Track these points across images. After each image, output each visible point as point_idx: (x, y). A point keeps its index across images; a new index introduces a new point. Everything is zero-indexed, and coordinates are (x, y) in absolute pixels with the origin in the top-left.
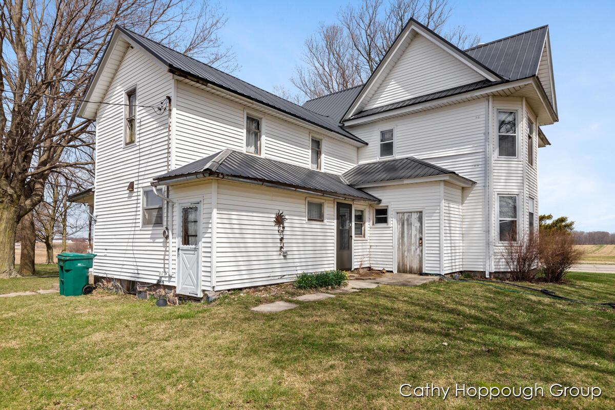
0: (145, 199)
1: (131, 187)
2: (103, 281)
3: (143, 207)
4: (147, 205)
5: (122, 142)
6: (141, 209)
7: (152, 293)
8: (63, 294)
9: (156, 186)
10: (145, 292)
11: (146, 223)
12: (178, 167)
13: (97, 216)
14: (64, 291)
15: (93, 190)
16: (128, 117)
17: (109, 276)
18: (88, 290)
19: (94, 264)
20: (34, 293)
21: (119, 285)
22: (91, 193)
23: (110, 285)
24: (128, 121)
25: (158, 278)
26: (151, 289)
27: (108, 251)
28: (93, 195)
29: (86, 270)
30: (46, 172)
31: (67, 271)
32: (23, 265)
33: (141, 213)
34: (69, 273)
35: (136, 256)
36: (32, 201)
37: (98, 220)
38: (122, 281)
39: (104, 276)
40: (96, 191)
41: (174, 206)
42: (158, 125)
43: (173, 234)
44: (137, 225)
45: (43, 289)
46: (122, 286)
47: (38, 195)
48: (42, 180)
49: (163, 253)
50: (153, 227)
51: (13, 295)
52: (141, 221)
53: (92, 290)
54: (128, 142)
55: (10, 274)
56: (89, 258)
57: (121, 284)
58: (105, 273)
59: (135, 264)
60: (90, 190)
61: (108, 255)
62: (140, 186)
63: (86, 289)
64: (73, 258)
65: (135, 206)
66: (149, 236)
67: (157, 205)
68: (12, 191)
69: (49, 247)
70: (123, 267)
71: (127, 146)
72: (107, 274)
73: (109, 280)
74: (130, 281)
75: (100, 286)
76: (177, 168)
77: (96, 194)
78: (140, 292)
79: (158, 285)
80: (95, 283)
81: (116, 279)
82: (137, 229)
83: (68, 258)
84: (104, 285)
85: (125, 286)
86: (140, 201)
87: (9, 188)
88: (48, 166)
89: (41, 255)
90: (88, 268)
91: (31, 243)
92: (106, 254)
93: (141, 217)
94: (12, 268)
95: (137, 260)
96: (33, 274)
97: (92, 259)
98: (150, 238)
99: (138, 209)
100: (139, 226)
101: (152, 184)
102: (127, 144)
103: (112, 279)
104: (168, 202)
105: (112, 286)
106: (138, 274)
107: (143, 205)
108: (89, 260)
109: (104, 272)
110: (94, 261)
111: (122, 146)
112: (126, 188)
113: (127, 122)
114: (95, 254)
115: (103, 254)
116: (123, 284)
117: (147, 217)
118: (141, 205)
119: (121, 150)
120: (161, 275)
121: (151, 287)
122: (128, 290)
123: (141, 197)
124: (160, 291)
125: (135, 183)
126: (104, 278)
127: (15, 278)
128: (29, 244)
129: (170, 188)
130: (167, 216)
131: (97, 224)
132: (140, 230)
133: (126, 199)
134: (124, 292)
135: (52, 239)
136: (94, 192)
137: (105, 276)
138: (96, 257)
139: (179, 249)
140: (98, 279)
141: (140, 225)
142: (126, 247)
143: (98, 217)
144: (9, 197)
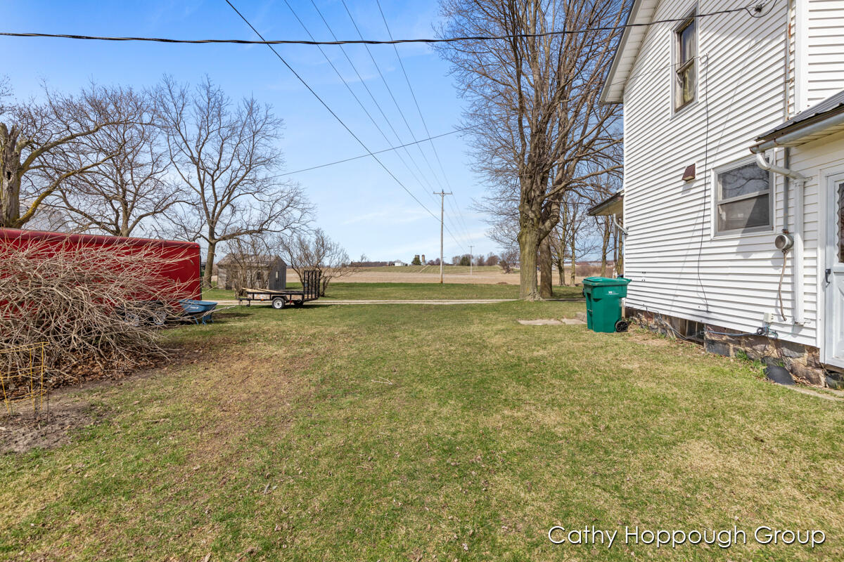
0: (720, 187)
1: (690, 174)
2: (641, 315)
3: (716, 202)
4: (724, 197)
5: (670, 111)
6: (712, 205)
7: (741, 348)
8: (592, 329)
9: (763, 152)
10: (725, 343)
11: (725, 226)
12: (813, 104)
13: (628, 228)
14: (592, 325)
15: (622, 194)
16: (678, 67)
17: (649, 310)
18: (622, 327)
19: (628, 292)
20: (558, 322)
21: (668, 324)
22: (619, 198)
23: (652, 323)
24: (679, 74)
25: (760, 325)
26: (739, 341)
27: (647, 275)
28: (622, 200)
29: (619, 300)
30: (561, 191)
31: (596, 300)
32: (543, 287)
33: (712, 212)
34: (598, 302)
35: (704, 283)
36: (551, 222)
37: (629, 234)
38: (673, 321)
39: (642, 309)
40: (626, 195)
41: (807, 185)
42: (753, 43)
43: (804, 241)
44: (706, 232)
45: (567, 318)
46: (674, 327)
47: (555, 216)
48: (557, 201)
49: (778, 279)
50: (743, 232)
51: (539, 322)
52: (712, 225)
53: (627, 327)
54: (678, 106)
55: (534, 297)
56: (623, 284)
57: (671, 323)
58: (643, 306)
59: (702, 295)
60: (618, 195)
61: (647, 280)
62: (709, 167)
63: (619, 324)
64: (603, 284)
65: (702, 201)
66: (734, 250)
67: (755, 191)
68: (533, 215)
69: (561, 270)
70: (676, 298)
71: (678, 113)
72: (647, 307)
73: (650, 315)
74: (686, 320)
75: (636, 321)
76: (812, 106)
77: (625, 199)
78: (713, 342)
79: (761, 337)
80: (627, 316)
81: (661, 315)
82: (705, 239)
83: (596, 284)
84: (641, 321)
85: (678, 327)
86: (712, 193)
87: (530, 212)
88: (563, 184)
89: (556, 278)
90: (621, 298)
91: (549, 266)
92: (643, 278)
93: (712, 218)
94: (535, 290)
95: (706, 289)
96: (551, 296)
97: (626, 285)
98: (737, 253)
99: (707, 206)
100: (710, 235)
101: (754, 150)
102: (677, 110)
103: (657, 315)
104: (787, 180)
105: (656, 324)
106: (708, 312)
107: (716, 198)
108: (622, 286)
109: (642, 303)
110: (629, 287)
111: (670, 116)
112: (681, 178)
113: (677, 76)
114: (629, 278)
115: (640, 279)
116: (674, 323)
117: (724, 217)
118: (712, 199)
119: (668, 122)
120: (770, 321)
121: (740, 337)
122: (683, 333)
123: (712, 186)
124: (765, 349)
125: (697, 166)
126: (642, 311)
127: (538, 301)
128: (547, 267)
129: (793, 151)
130: (786, 208)
131: (628, 238)
132: (711, 241)
133: (680, 195)
134: (677, 337)
135: (563, 262)
136: (623, 196)
137: (644, 309)
138: (631, 283)
139: (828, 272)
140: (631, 312)
141: (712, 232)
142: (681, 269)
143: (630, 229)
144: (531, 221)
